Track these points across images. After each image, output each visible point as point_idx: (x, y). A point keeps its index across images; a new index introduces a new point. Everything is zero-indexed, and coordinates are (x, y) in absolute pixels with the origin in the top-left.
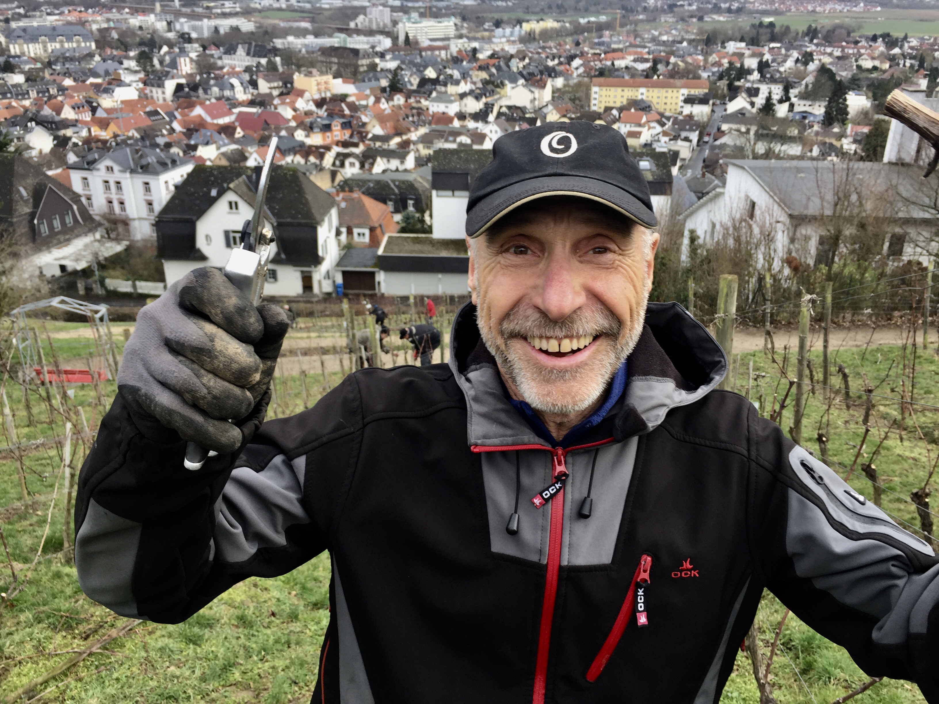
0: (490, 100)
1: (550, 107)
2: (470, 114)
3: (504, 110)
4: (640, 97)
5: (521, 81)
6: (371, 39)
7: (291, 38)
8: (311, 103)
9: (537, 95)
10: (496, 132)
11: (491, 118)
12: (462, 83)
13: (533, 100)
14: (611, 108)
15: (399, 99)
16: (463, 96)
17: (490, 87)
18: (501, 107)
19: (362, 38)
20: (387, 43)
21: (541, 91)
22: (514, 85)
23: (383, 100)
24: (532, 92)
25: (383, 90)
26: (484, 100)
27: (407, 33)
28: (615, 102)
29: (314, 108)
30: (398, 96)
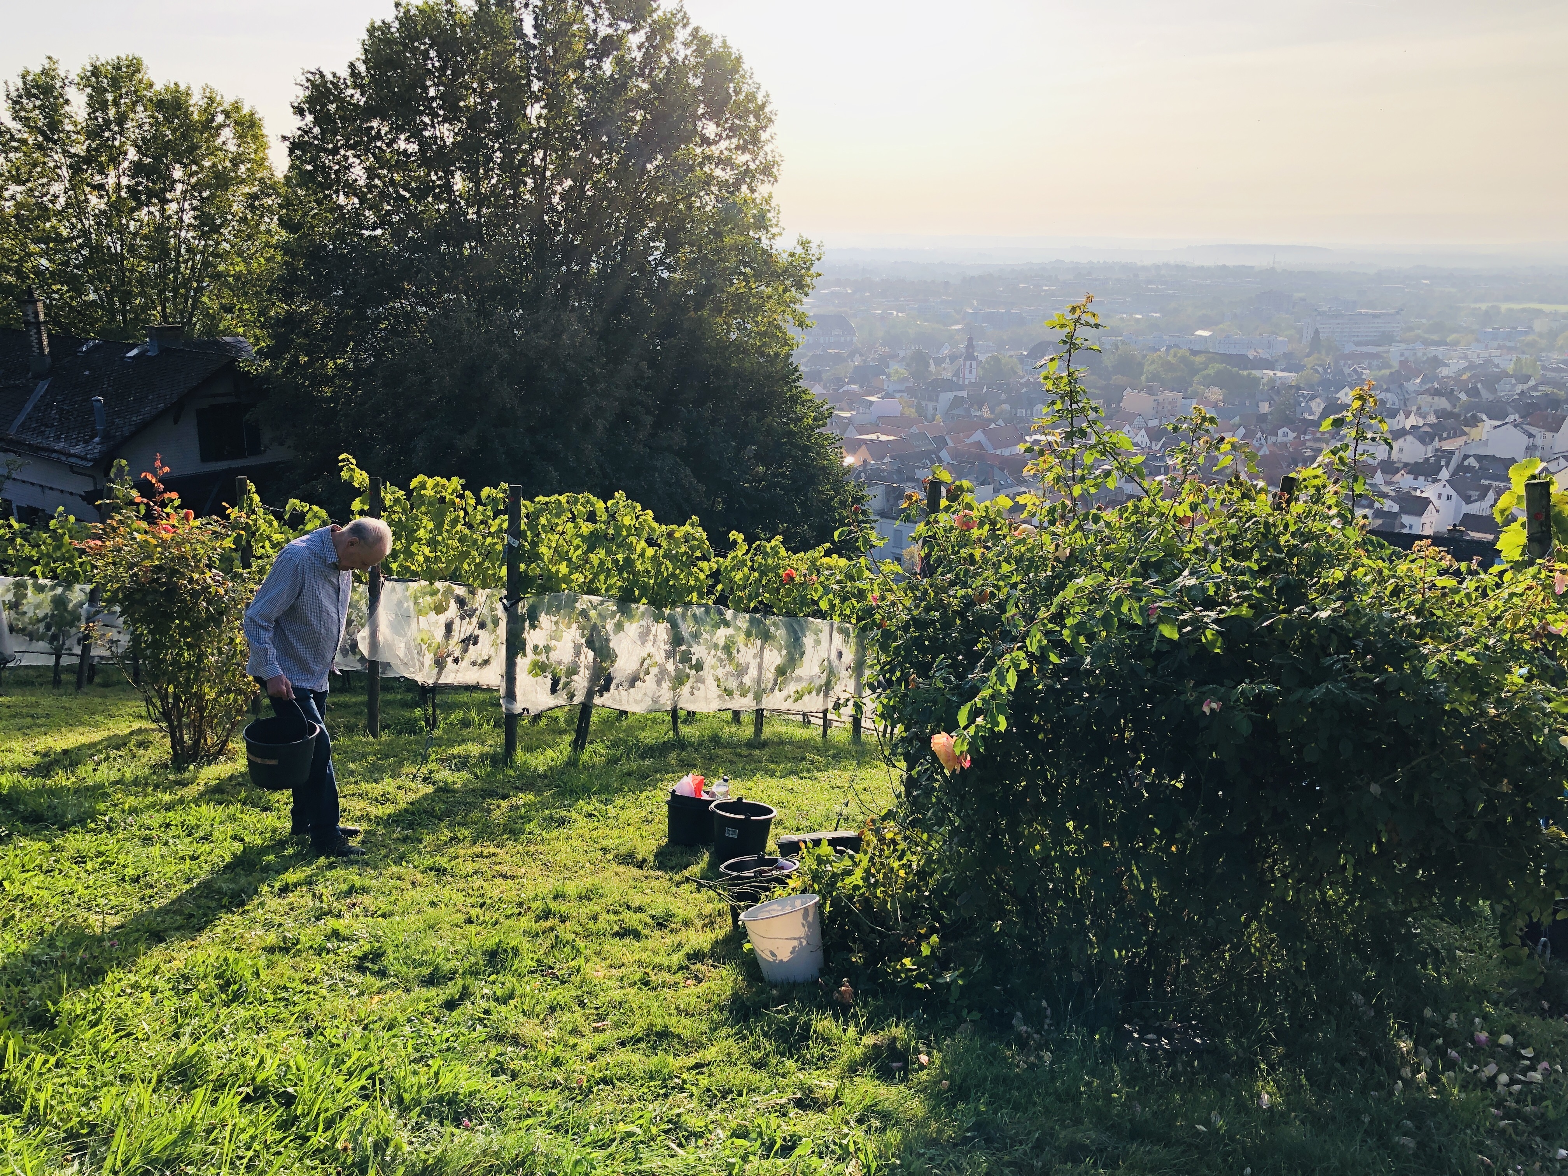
0: (1448, 446)
2: (1406, 465)
3: (1472, 461)
5: (1513, 418)
8: (1143, 432)
11: (1445, 474)
12: (1401, 416)
13: (1531, 448)
15: (1285, 435)
16: (1400, 434)
17: (1451, 423)
18: (1466, 457)
19: (1241, 338)
20: (1281, 346)
21: (1549, 435)
22: (1499, 423)
23: (1259, 434)
24: (1531, 436)
25: (1262, 418)
26: (1436, 443)
27: (1317, 332)
29: (1146, 439)
30: (1285, 429)
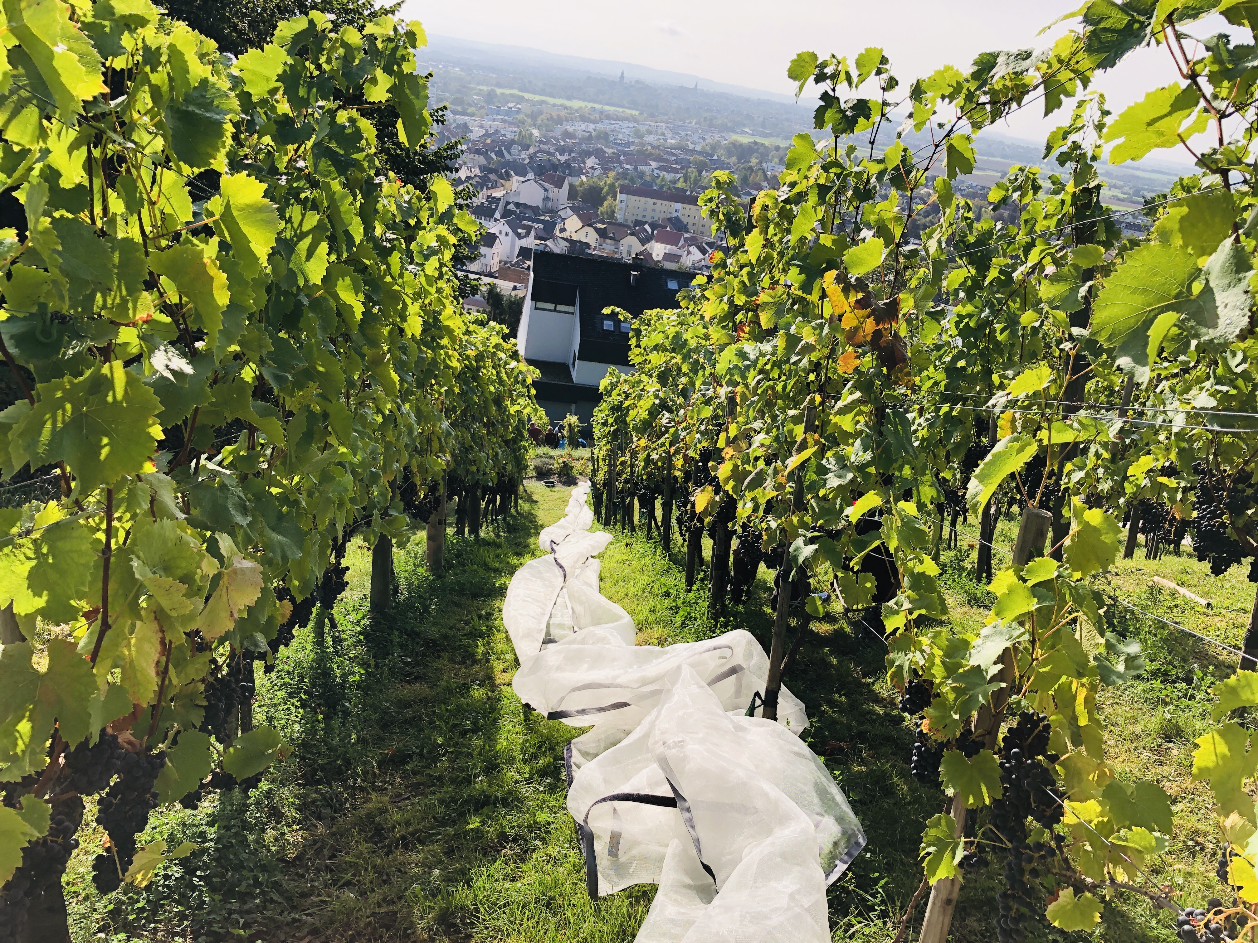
0: (493, 194)
1: (569, 212)
4: (675, 214)
5: (531, 175)
9: (551, 195)
10: (507, 234)
13: (546, 199)
14: (645, 223)
17: (492, 176)
21: (556, 190)
22: (522, 179)
24: (546, 190)
26: (486, 191)
28: (644, 216)
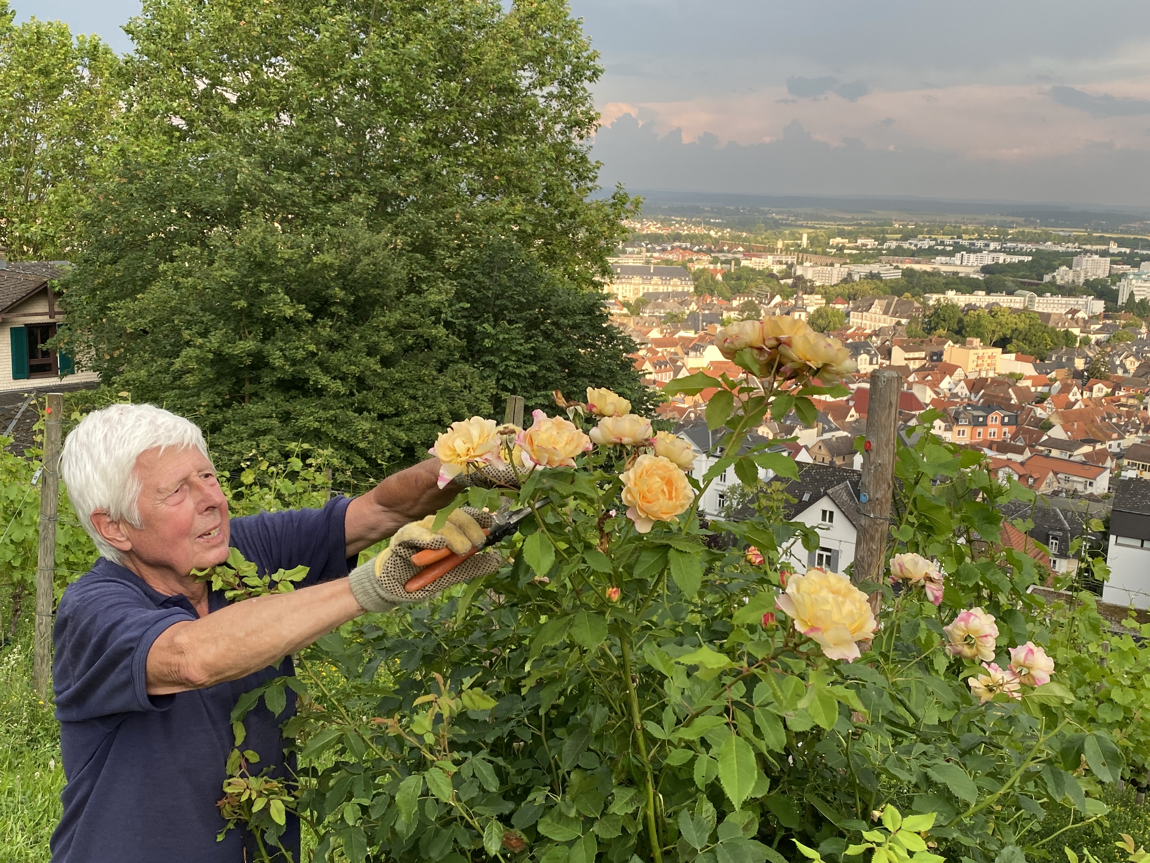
6: (1072, 300)
7: (951, 294)
8: (962, 384)
15: (1100, 390)
19: (1059, 299)
20: (1099, 306)
23: (1075, 389)
25: (1078, 374)
27: (1132, 295)
29: (966, 391)
30: (1100, 385)
